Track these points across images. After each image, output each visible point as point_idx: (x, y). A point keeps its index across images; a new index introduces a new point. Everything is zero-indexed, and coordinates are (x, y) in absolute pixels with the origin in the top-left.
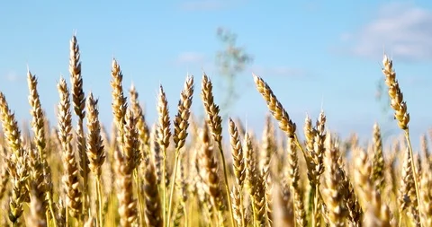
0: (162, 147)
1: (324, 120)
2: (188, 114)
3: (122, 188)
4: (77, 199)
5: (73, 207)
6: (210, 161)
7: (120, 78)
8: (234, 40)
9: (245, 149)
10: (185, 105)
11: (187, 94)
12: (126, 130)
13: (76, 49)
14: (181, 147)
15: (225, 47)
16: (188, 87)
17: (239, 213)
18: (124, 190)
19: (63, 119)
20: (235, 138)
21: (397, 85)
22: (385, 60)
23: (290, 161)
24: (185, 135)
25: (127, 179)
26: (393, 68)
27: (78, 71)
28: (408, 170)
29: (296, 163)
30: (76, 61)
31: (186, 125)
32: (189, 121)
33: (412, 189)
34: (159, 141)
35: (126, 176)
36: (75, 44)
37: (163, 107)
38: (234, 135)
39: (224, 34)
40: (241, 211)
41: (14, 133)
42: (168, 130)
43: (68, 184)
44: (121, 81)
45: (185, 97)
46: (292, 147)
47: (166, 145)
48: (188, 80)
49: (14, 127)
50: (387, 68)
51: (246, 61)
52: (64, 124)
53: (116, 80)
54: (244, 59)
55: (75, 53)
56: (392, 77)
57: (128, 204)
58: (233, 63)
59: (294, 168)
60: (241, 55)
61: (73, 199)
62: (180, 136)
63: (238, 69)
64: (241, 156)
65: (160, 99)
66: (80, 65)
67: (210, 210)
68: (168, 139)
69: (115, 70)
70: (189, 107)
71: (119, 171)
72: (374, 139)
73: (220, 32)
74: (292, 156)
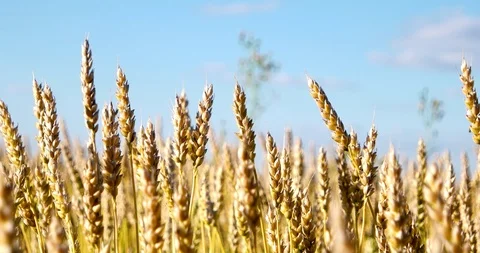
0: (178, 165)
1: (375, 135)
2: (206, 128)
3: (149, 211)
4: (97, 223)
5: (93, 232)
6: (250, 180)
7: (126, 88)
8: (258, 46)
9: (283, 167)
10: (204, 117)
11: (206, 105)
12: (146, 145)
13: (89, 55)
14: (199, 165)
15: (248, 54)
16: (207, 97)
17: (274, 239)
18: (151, 213)
19: (50, 131)
20: (273, 156)
21: (475, 95)
22: (463, 66)
23: (321, 181)
24: (204, 151)
25: (155, 200)
26: (471, 75)
27: (90, 79)
28: (450, 190)
29: (328, 183)
30: (88, 69)
31: (205, 140)
32: (208, 136)
33: (455, 213)
34: (174, 158)
35: (153, 198)
36: (87, 49)
37: (179, 120)
38: (273, 152)
39: (246, 40)
40: (277, 237)
41: (17, 148)
42: (185, 146)
43: (88, 206)
44: (127, 91)
45: (204, 109)
46: (323, 165)
47: (183, 162)
48: (207, 89)
49: (17, 142)
50: (465, 75)
51: (272, 70)
52: (50, 137)
53: (121, 90)
54: (270, 67)
55: (88, 59)
56: (471, 85)
57: (155, 229)
58: (257, 71)
59: (325, 189)
60: (266, 63)
61: (93, 223)
62: (197, 153)
63: (263, 78)
64: (279, 175)
65: (176, 111)
66: (92, 72)
67: (236, 236)
68: (184, 156)
69: (120, 80)
70: (208, 120)
71: (146, 191)
72: (419, 157)
73: (242, 37)
74: (323, 176)
